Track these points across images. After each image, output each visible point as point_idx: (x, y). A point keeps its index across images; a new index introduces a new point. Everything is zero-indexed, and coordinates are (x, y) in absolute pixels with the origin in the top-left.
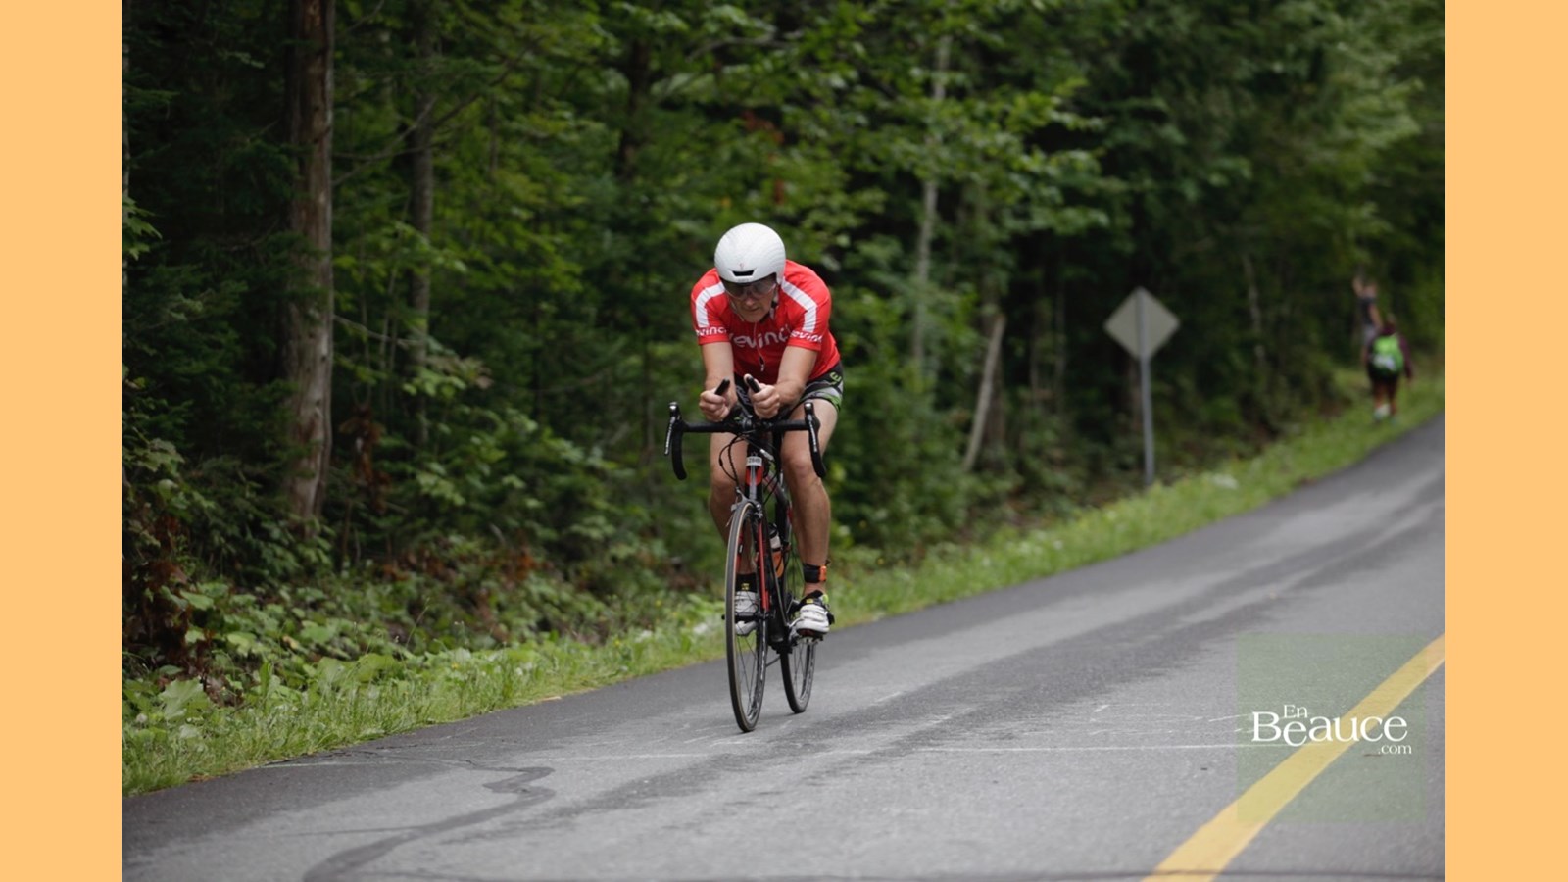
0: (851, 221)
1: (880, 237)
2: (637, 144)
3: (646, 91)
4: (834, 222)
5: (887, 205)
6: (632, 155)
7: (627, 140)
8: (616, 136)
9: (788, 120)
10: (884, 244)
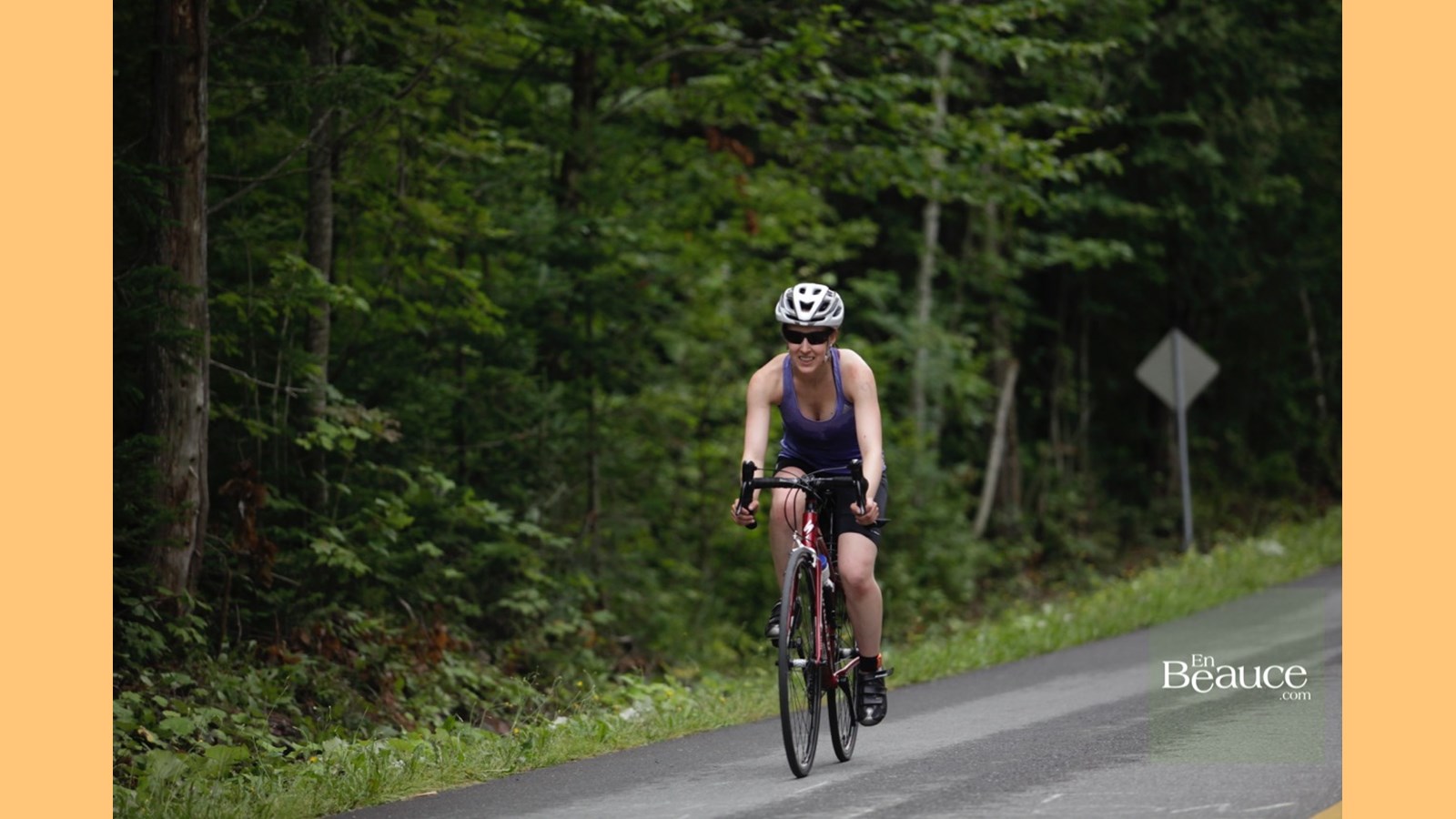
0: (839, 254)
1: (875, 273)
2: (583, 168)
3: (593, 107)
4: (821, 256)
5: (882, 237)
6: (575, 178)
7: (570, 163)
8: (559, 156)
9: (765, 138)
10: (880, 281)
